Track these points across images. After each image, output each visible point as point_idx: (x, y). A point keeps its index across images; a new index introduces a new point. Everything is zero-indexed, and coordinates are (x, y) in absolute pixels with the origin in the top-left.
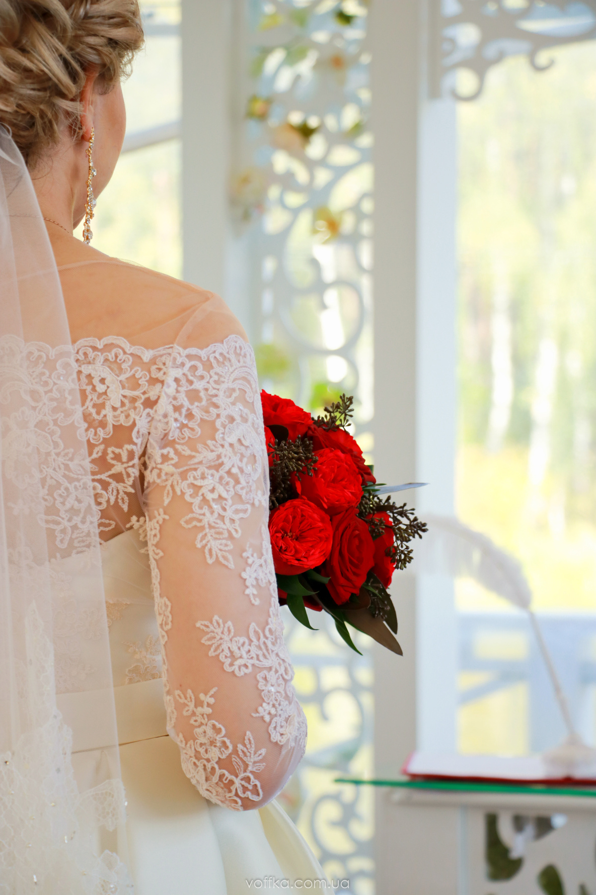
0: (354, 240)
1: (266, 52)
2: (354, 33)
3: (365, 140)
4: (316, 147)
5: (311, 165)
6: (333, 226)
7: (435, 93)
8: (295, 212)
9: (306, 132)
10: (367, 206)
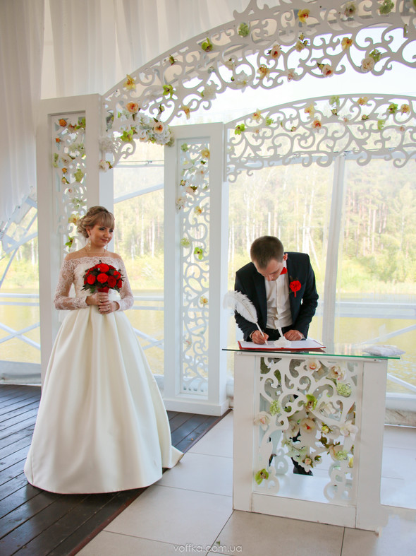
0: (205, 214)
1: (185, 170)
2: (206, 166)
3: (209, 191)
4: (197, 192)
5: (195, 197)
6: (200, 211)
7: (225, 180)
8: (191, 208)
9: (194, 189)
10: (208, 206)
